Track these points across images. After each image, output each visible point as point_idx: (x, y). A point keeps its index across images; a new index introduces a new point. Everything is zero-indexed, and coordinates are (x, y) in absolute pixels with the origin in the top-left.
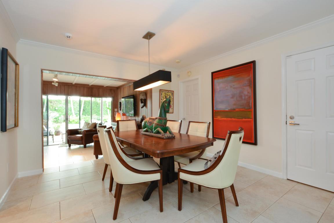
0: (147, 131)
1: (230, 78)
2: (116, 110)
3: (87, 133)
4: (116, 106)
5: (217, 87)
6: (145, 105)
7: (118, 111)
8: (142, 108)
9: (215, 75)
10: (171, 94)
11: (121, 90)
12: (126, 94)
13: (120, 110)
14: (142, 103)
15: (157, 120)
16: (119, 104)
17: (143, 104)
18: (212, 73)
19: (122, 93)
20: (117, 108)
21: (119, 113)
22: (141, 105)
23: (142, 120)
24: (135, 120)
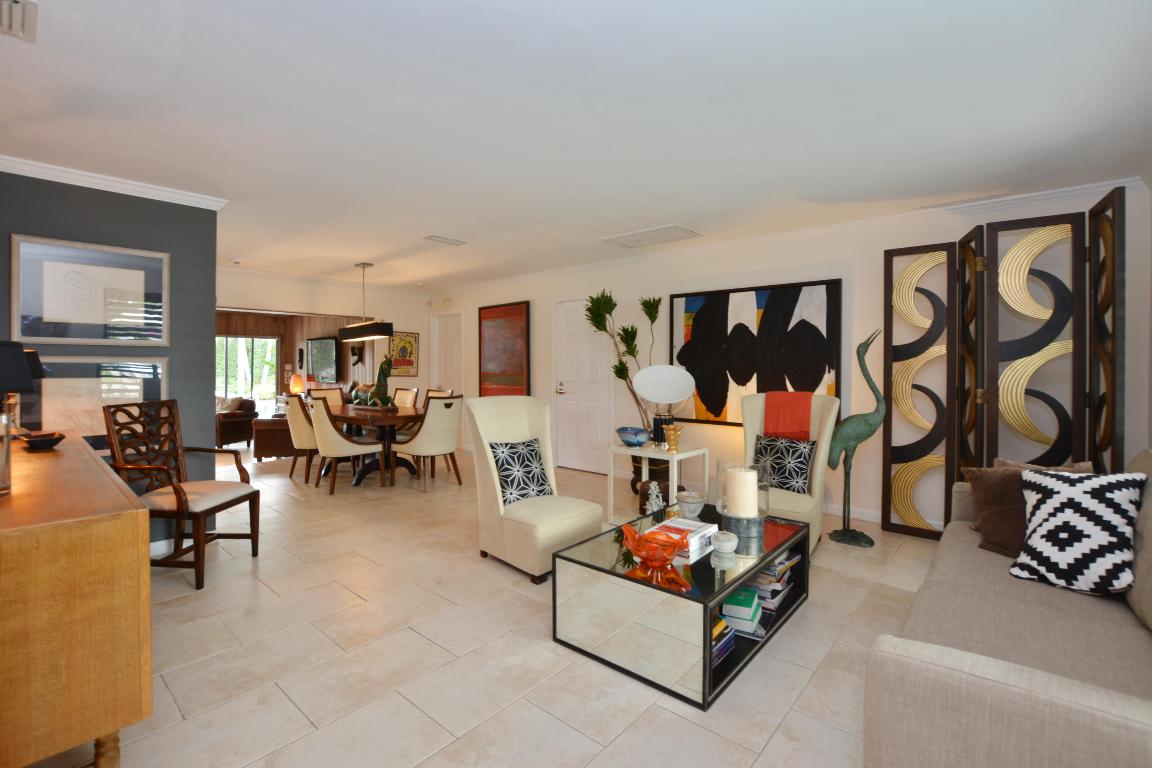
0: (359, 404)
1: (501, 322)
2: (288, 367)
3: (226, 420)
4: (286, 358)
5: (486, 334)
6: (361, 359)
7: (293, 371)
8: (354, 365)
9: (485, 313)
10: (412, 340)
11: (302, 325)
12: (318, 332)
13: (301, 367)
14: (354, 354)
15: (374, 388)
16: (297, 352)
17: (356, 358)
18: (480, 309)
19: (305, 329)
20: (292, 363)
21: (300, 376)
22: (353, 359)
23: (352, 389)
24: (341, 389)
